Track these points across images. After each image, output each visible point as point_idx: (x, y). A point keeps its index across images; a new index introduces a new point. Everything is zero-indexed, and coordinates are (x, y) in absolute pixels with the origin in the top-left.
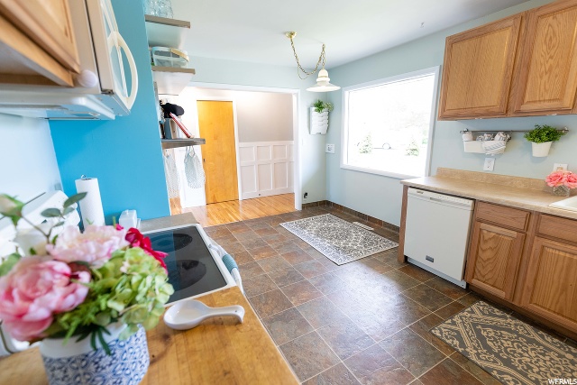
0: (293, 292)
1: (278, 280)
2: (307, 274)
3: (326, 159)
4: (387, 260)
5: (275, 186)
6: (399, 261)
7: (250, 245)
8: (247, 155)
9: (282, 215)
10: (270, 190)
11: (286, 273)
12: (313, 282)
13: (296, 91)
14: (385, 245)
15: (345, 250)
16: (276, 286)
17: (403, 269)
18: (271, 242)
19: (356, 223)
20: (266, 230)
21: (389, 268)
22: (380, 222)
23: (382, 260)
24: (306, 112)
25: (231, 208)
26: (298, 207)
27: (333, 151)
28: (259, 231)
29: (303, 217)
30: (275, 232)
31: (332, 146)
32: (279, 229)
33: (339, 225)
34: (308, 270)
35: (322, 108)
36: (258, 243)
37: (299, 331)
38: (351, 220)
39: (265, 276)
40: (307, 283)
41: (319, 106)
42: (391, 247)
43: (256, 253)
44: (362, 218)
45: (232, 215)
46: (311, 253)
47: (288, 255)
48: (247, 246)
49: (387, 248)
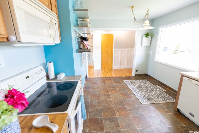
0: (118, 110)
1: (115, 104)
2: (127, 104)
3: (148, 57)
4: (168, 108)
5: (127, 65)
6: (174, 110)
7: (110, 87)
8: (117, 53)
9: (126, 77)
10: (124, 66)
11: (119, 101)
12: (128, 108)
13: (137, 29)
14: (169, 100)
15: (147, 98)
16: (113, 106)
17: (175, 115)
18: (118, 87)
19: (158, 86)
20: (118, 82)
21: (167, 112)
22: (170, 88)
23: (165, 107)
24: (141, 37)
25: (109, 72)
26: (133, 75)
27: (151, 54)
28: (115, 82)
29: (134, 79)
30: (121, 84)
31: (151, 52)
32: (123, 82)
33: (149, 85)
34: (128, 102)
35: (148, 36)
36: (113, 87)
37: (114, 128)
38: (155, 84)
39: (111, 100)
40: (125, 108)
41: (147, 35)
42: (172, 101)
43: (111, 91)
44: (161, 84)
45: (108, 74)
46: (132, 95)
47: (122, 94)
48: (109, 87)
49: (170, 101)
